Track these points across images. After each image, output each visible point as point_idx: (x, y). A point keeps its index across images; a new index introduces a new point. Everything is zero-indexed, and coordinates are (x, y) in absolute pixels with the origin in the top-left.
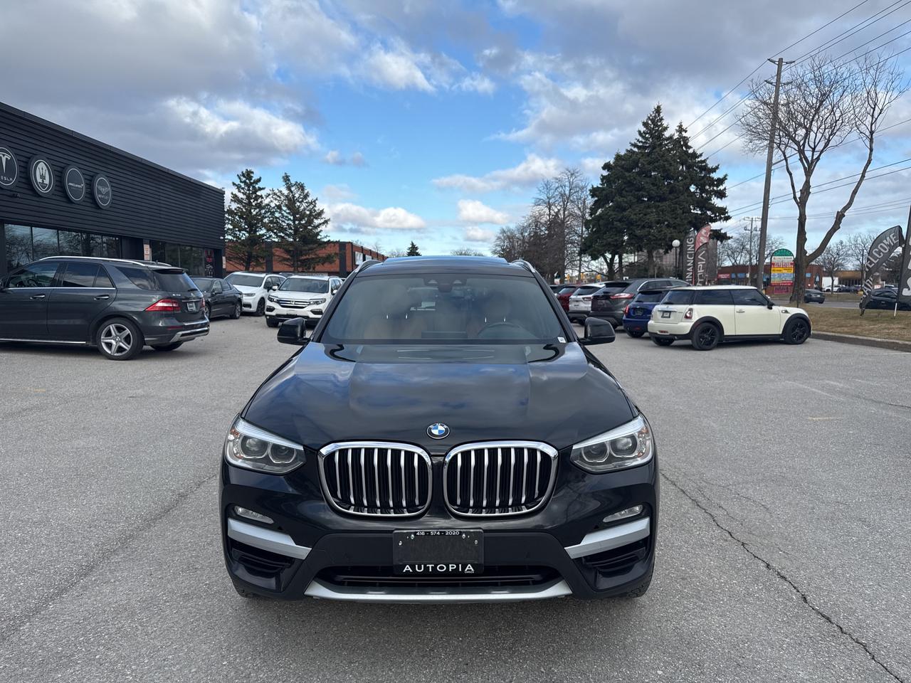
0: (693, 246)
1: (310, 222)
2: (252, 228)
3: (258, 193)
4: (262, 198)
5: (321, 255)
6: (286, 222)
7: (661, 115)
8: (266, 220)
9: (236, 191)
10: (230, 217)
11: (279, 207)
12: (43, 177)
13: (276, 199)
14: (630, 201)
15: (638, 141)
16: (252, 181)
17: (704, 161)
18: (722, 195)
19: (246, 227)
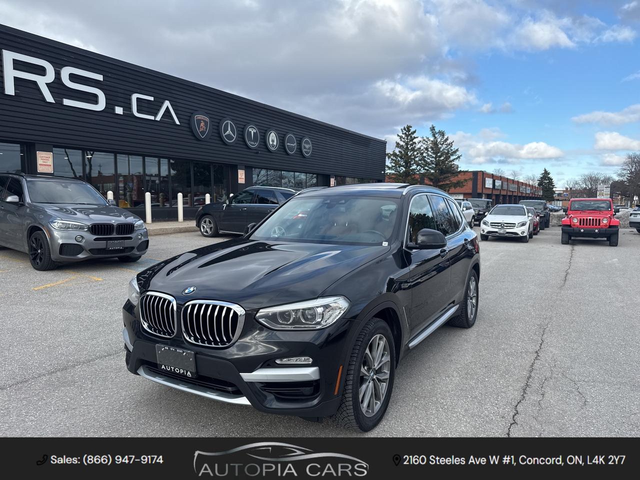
1: (447, 158)
2: (408, 164)
3: (414, 141)
4: (416, 144)
5: (453, 181)
6: (431, 159)
8: (417, 159)
9: (399, 141)
10: (394, 158)
11: (427, 149)
12: (273, 141)
13: (424, 144)
16: (410, 133)
19: (404, 164)
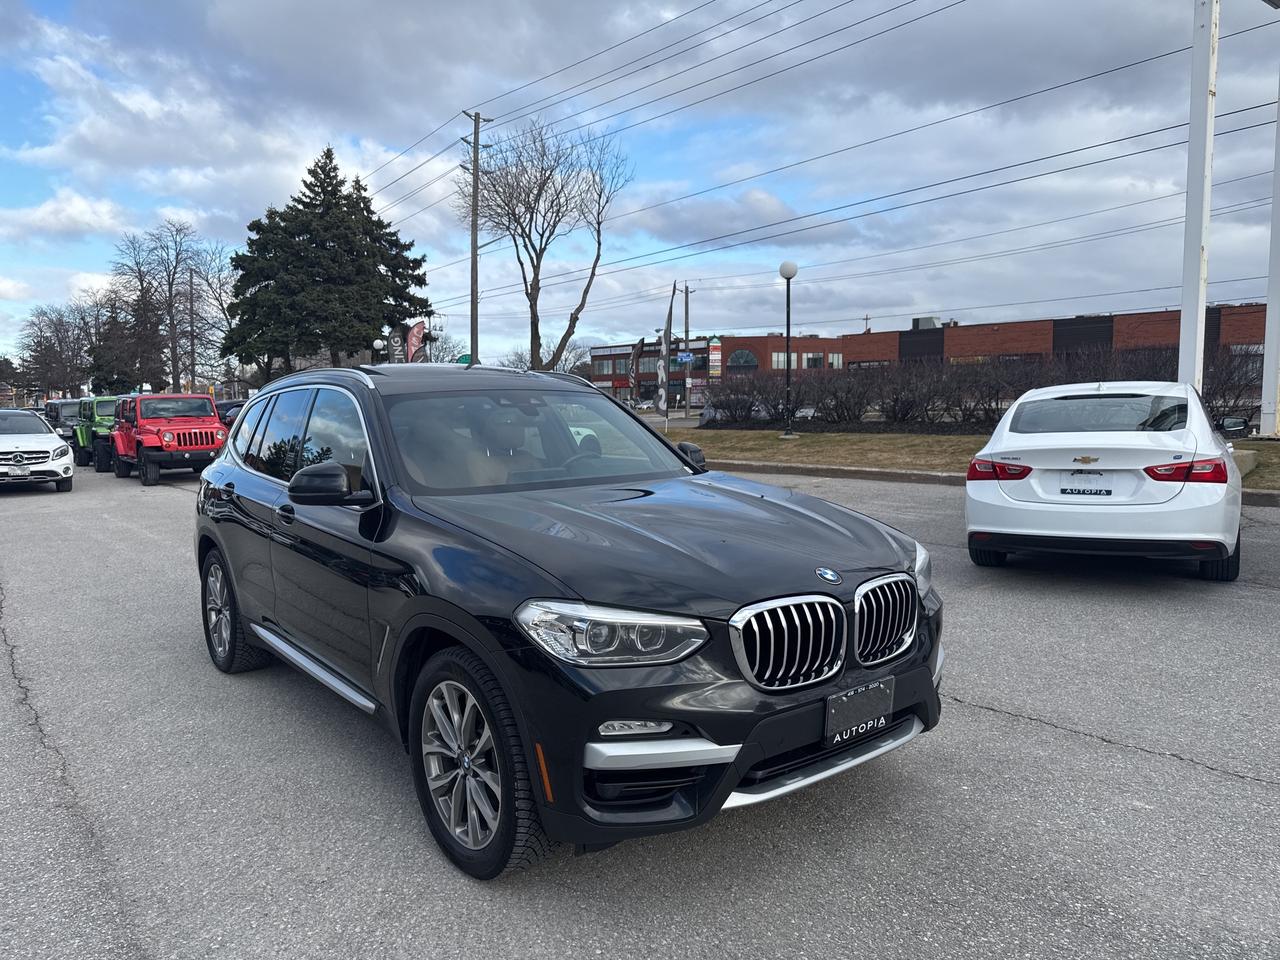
0: (400, 348)
7: (335, 162)
14: (303, 281)
15: (304, 195)
17: (395, 234)
18: (421, 281)
